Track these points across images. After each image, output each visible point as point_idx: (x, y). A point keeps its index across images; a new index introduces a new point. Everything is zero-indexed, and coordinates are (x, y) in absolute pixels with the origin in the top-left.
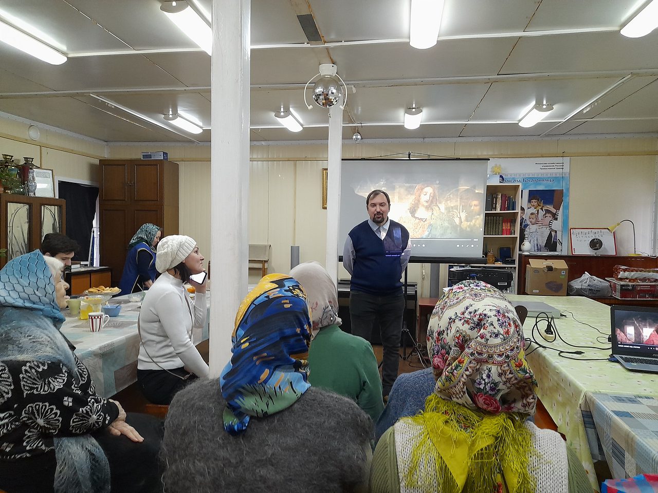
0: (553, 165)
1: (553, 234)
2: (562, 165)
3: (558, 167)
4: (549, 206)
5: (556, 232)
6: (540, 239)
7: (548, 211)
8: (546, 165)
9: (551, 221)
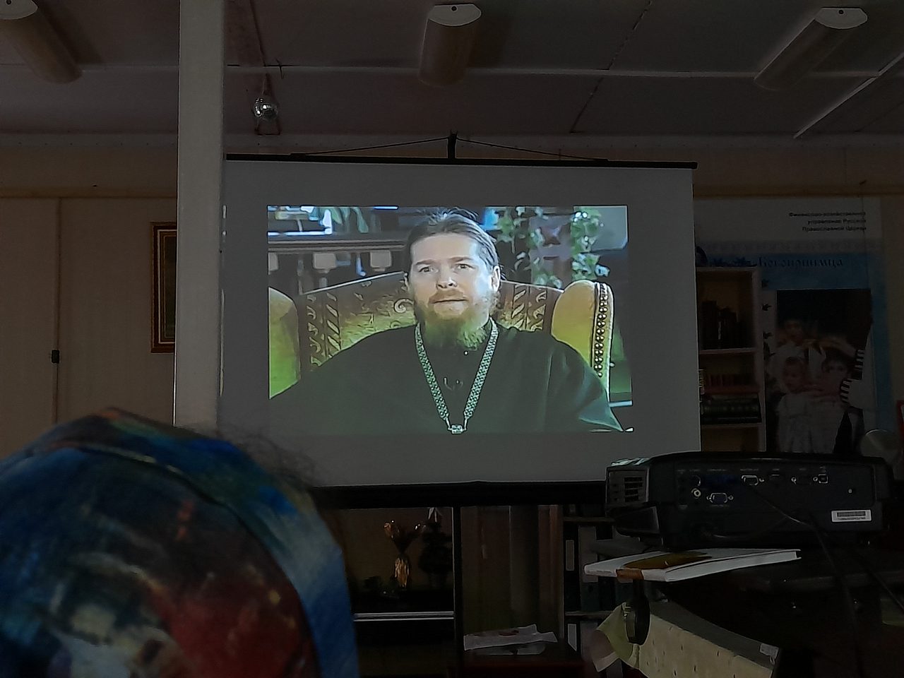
0: (838, 218)
1: (853, 419)
2: (860, 218)
4: (834, 339)
8: (817, 219)
9: (844, 382)
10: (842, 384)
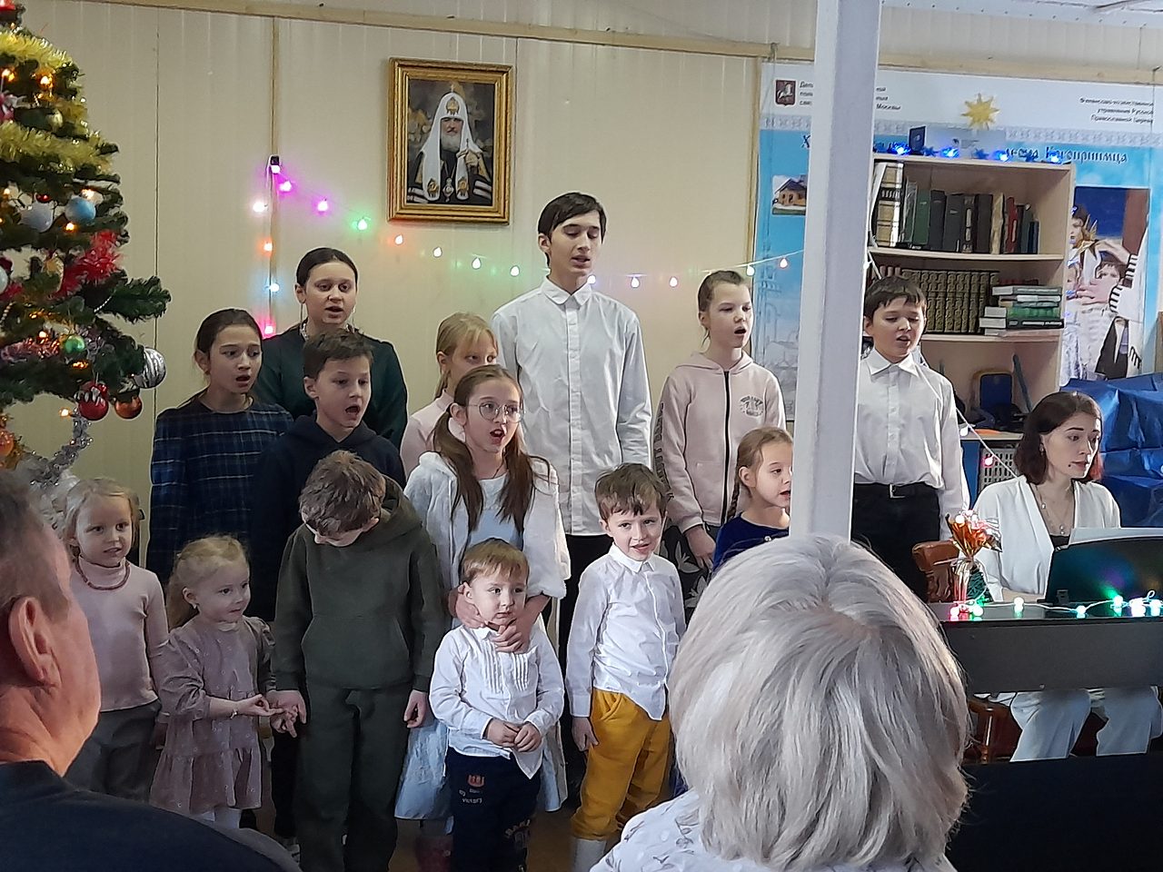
3: (1139, 117)
4: (1110, 241)
5: (1127, 322)
6: (1083, 346)
7: (1108, 258)
9: (1115, 290)
10: (1112, 293)
